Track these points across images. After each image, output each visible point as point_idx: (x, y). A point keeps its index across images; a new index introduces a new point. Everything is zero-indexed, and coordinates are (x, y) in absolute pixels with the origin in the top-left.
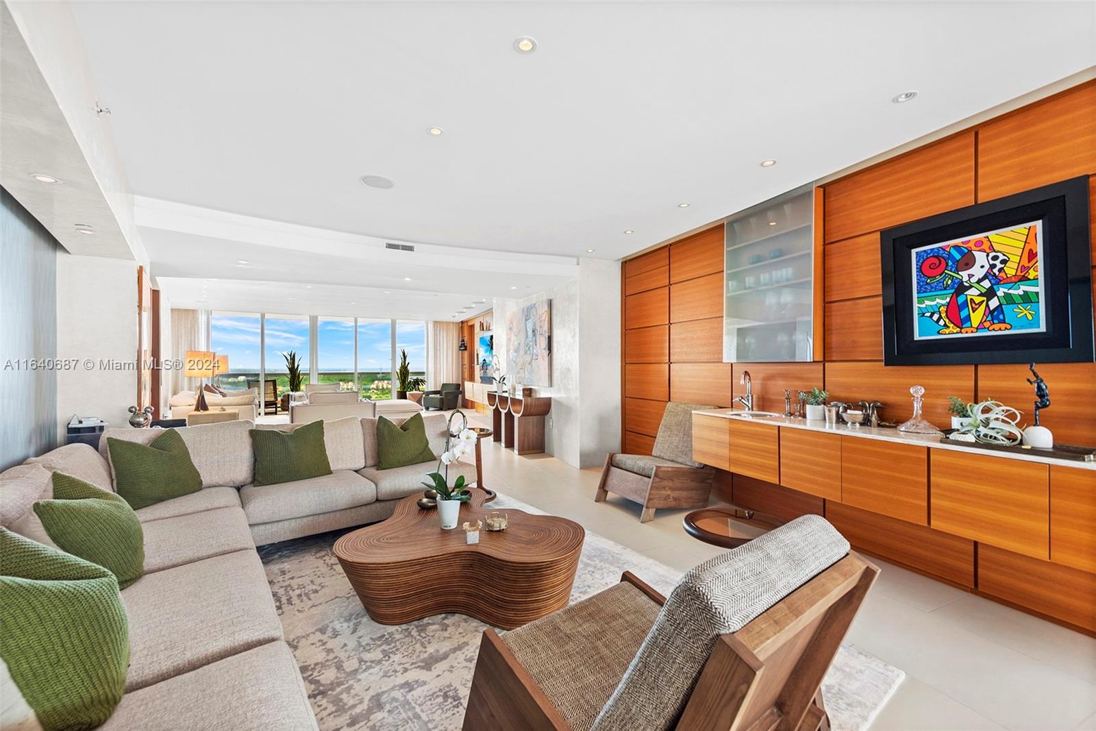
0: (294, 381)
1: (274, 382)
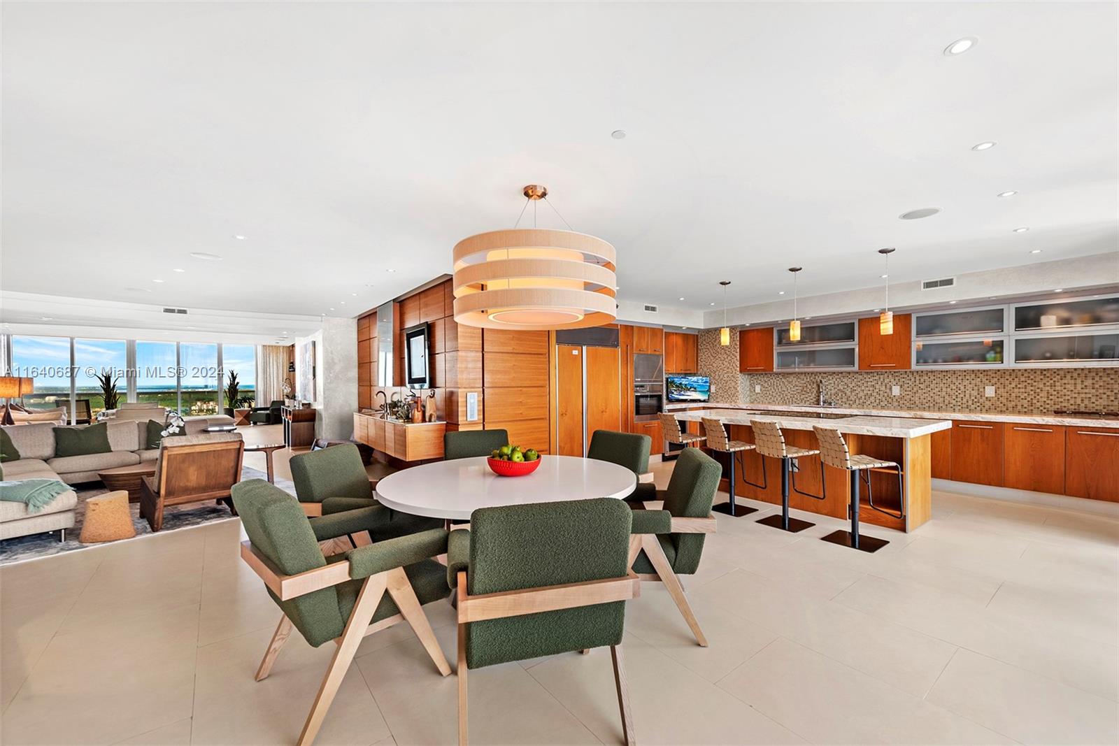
0: (109, 400)
1: (87, 402)
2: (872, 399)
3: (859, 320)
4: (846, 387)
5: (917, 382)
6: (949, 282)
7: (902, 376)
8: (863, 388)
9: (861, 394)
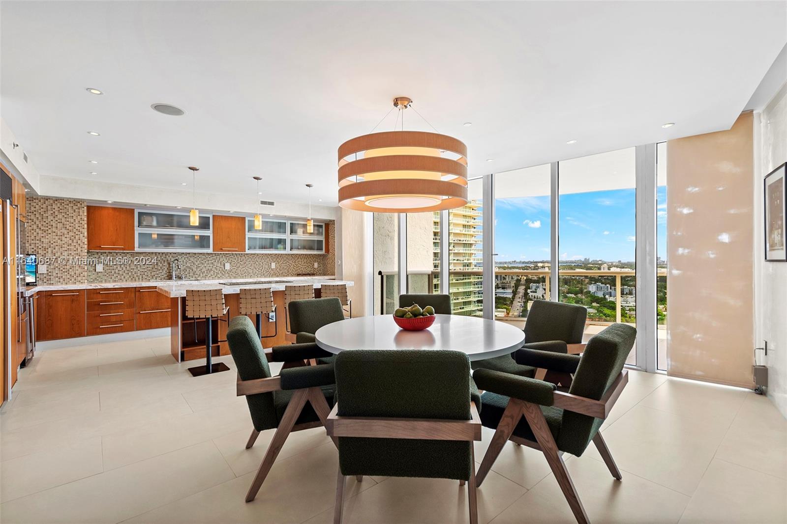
2: (212, 273)
3: (213, 216)
4: (192, 264)
5: (239, 260)
6: (272, 204)
7: (231, 257)
8: (206, 265)
9: (204, 270)
